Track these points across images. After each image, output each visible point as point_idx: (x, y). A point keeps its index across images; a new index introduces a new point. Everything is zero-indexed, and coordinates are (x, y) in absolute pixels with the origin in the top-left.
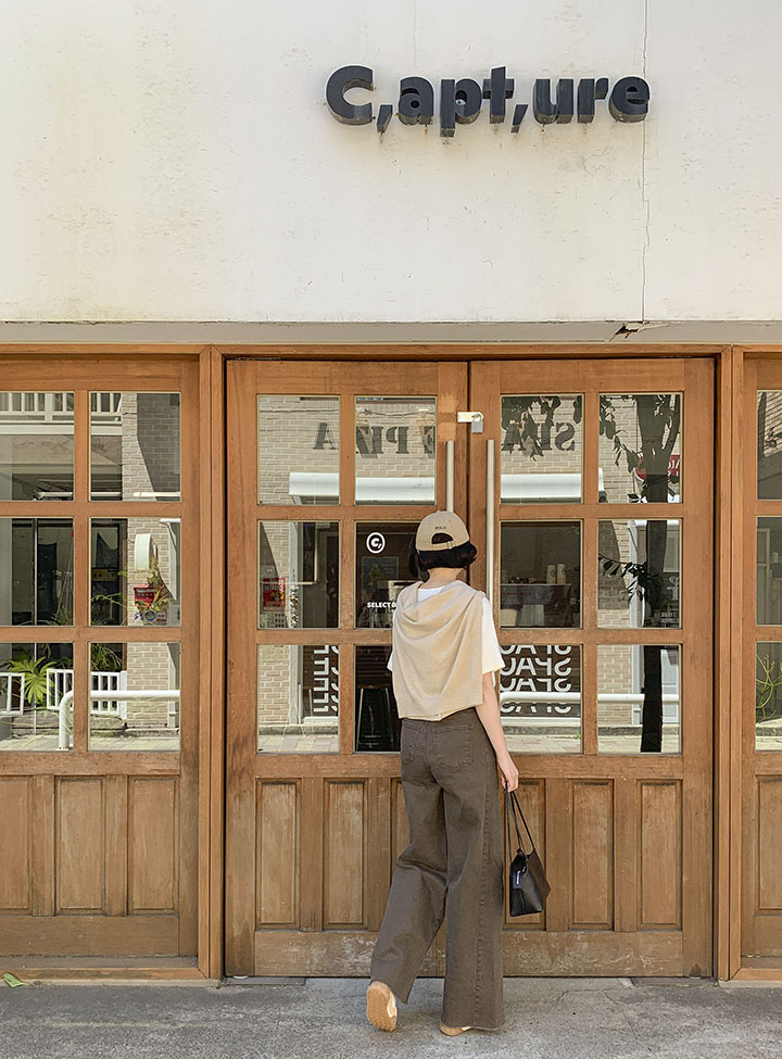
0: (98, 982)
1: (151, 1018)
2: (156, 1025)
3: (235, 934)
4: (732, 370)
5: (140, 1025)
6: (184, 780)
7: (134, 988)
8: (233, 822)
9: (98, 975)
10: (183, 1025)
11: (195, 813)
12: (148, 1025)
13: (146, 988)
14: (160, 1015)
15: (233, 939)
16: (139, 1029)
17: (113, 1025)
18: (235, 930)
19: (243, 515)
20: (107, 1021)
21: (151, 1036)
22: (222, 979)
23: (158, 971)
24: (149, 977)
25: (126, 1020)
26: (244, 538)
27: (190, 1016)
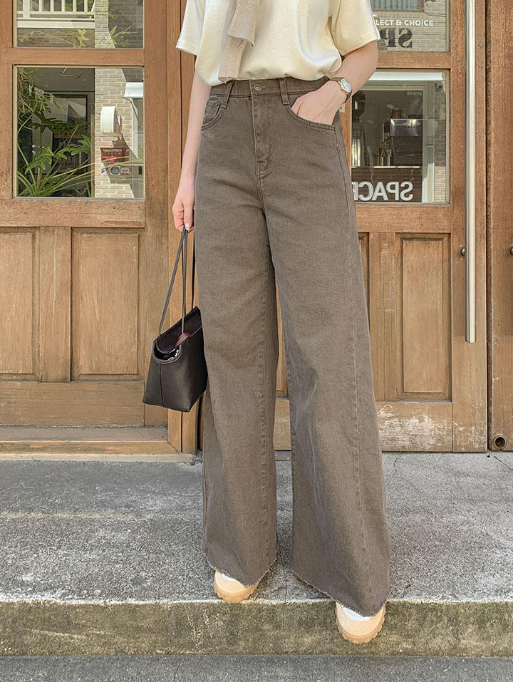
0: (26, 456)
1: (102, 505)
2: (110, 515)
5: (83, 516)
6: (149, 233)
7: (78, 464)
9: (26, 448)
10: (149, 516)
12: (97, 516)
13: (97, 465)
14: (117, 501)
16: (82, 523)
17: (40, 515)
20: (31, 510)
21: (101, 533)
22: (196, 454)
23: (116, 445)
24: (102, 451)
25: (62, 507)
27: (160, 503)
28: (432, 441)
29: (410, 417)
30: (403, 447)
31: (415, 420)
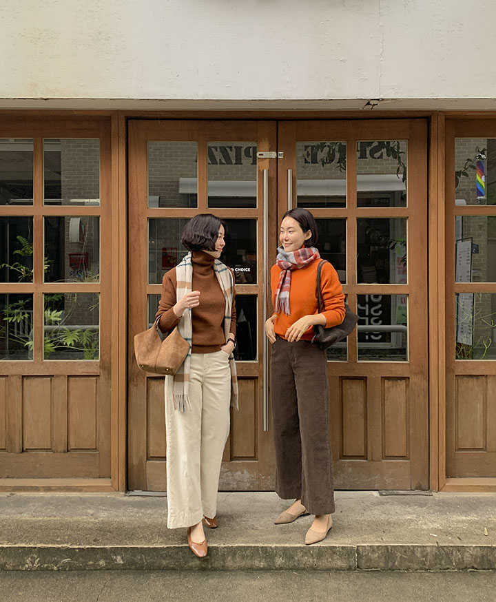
3: (134, 463)
4: (437, 127)
6: (102, 378)
8: (132, 400)
11: (109, 396)
15: (133, 466)
18: (134, 461)
19: (139, 215)
22: (126, 492)
26: (139, 229)
28: (248, 485)
29: (237, 471)
30: (233, 488)
31: (239, 473)
